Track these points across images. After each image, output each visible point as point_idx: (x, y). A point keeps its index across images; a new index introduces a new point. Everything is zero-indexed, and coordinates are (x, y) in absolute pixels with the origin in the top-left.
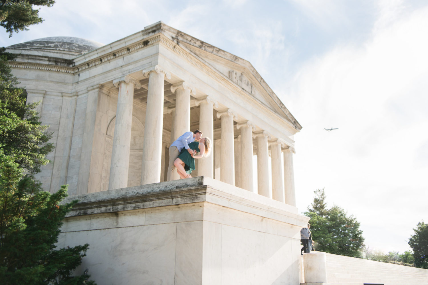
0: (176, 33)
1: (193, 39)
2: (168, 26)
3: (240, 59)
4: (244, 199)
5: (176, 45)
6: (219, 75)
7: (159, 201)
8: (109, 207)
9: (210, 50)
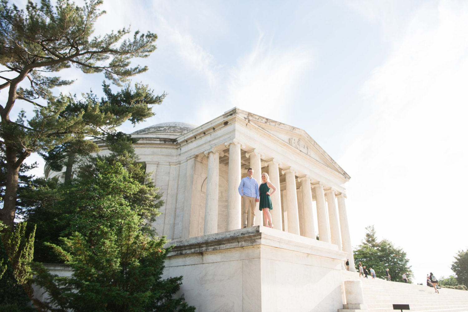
0: (247, 114)
1: (260, 118)
2: (241, 110)
3: (296, 129)
5: (248, 123)
6: (282, 142)
8: (197, 249)
9: (274, 124)
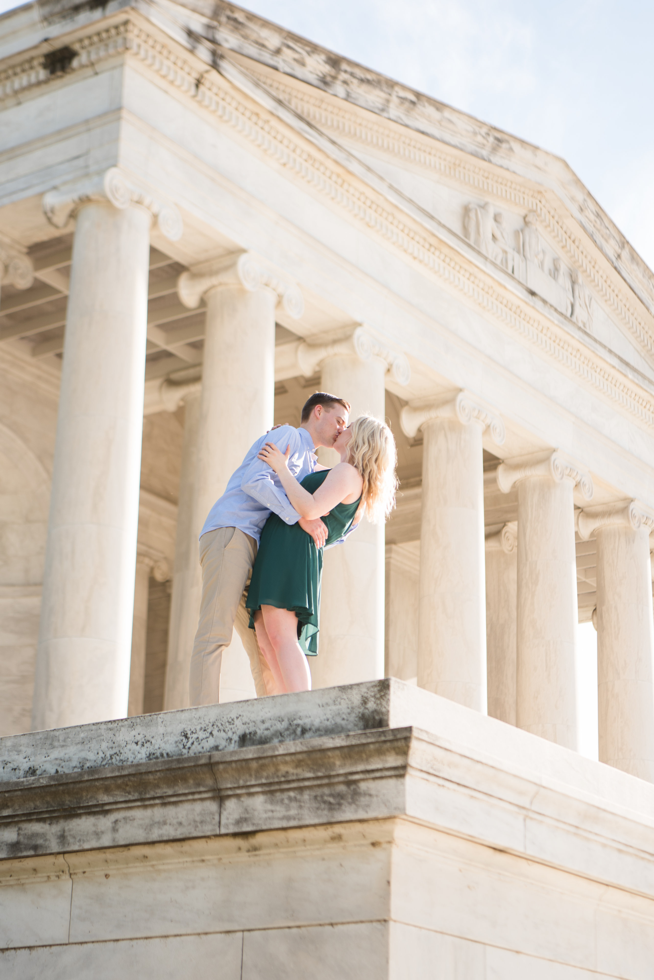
0: (208, 11)
1: (291, 44)
3: (516, 146)
4: (605, 810)
5: (207, 72)
6: (414, 220)
7: (148, 812)
9: (375, 97)
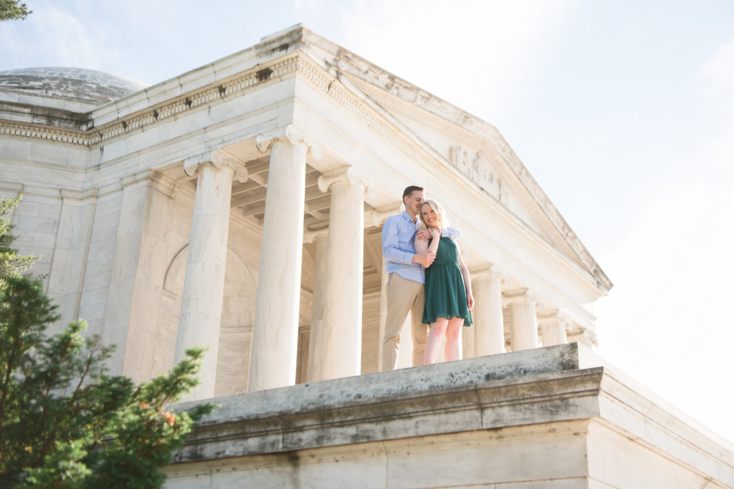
0: (335, 53)
1: (373, 69)
2: (317, 36)
3: (474, 121)
5: (334, 81)
6: (428, 153)
8: (271, 438)
9: (410, 95)
